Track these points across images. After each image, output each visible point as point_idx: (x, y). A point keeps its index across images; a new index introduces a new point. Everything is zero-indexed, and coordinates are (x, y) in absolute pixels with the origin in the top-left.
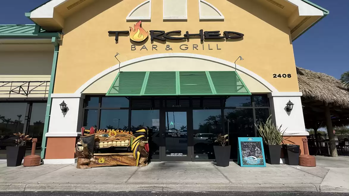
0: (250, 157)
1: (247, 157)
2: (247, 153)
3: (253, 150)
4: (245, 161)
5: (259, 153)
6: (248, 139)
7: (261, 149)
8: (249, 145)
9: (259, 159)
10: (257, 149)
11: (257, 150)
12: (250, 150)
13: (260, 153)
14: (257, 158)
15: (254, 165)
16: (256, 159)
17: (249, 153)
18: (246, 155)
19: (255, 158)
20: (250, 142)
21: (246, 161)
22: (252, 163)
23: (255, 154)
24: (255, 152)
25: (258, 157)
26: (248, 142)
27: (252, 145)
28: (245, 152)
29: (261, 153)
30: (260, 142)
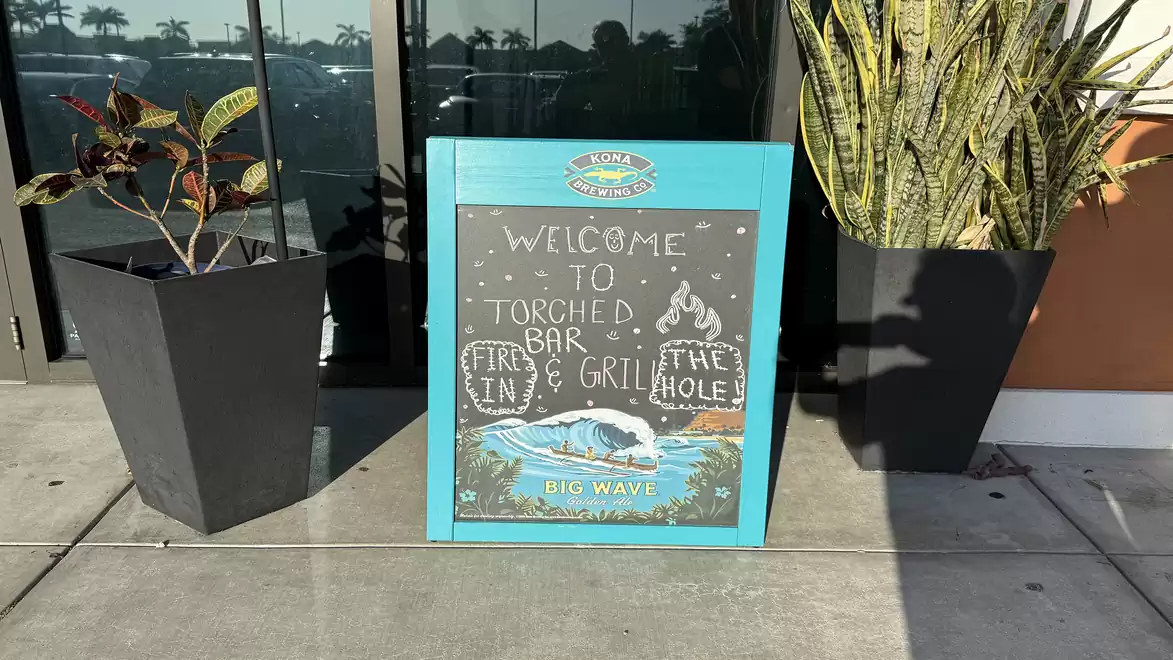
0: (566, 417)
1: (529, 416)
2: (541, 359)
3: (625, 329)
4: (486, 469)
5: (699, 373)
6: (583, 162)
7: (737, 323)
8: (580, 257)
9: (691, 446)
10: (688, 318)
11: (686, 325)
12: (587, 327)
13: (708, 376)
14: (659, 428)
15: (612, 521)
16: (649, 444)
17: (570, 360)
18: (520, 389)
19: (630, 440)
20: (607, 216)
21: (509, 473)
22: (588, 490)
23: (646, 382)
24: (649, 357)
25: (682, 420)
26: (573, 216)
27: (618, 260)
28: (502, 354)
29: (730, 377)
30: (750, 217)
